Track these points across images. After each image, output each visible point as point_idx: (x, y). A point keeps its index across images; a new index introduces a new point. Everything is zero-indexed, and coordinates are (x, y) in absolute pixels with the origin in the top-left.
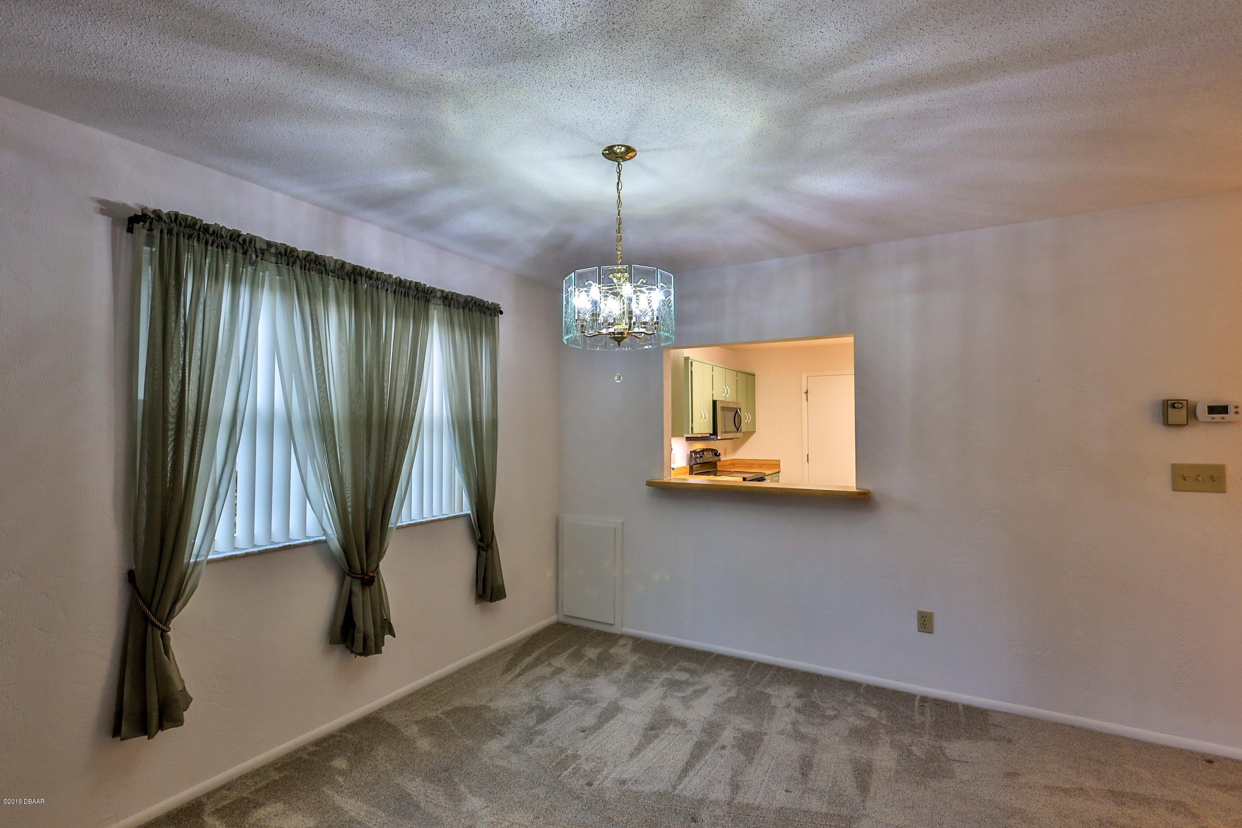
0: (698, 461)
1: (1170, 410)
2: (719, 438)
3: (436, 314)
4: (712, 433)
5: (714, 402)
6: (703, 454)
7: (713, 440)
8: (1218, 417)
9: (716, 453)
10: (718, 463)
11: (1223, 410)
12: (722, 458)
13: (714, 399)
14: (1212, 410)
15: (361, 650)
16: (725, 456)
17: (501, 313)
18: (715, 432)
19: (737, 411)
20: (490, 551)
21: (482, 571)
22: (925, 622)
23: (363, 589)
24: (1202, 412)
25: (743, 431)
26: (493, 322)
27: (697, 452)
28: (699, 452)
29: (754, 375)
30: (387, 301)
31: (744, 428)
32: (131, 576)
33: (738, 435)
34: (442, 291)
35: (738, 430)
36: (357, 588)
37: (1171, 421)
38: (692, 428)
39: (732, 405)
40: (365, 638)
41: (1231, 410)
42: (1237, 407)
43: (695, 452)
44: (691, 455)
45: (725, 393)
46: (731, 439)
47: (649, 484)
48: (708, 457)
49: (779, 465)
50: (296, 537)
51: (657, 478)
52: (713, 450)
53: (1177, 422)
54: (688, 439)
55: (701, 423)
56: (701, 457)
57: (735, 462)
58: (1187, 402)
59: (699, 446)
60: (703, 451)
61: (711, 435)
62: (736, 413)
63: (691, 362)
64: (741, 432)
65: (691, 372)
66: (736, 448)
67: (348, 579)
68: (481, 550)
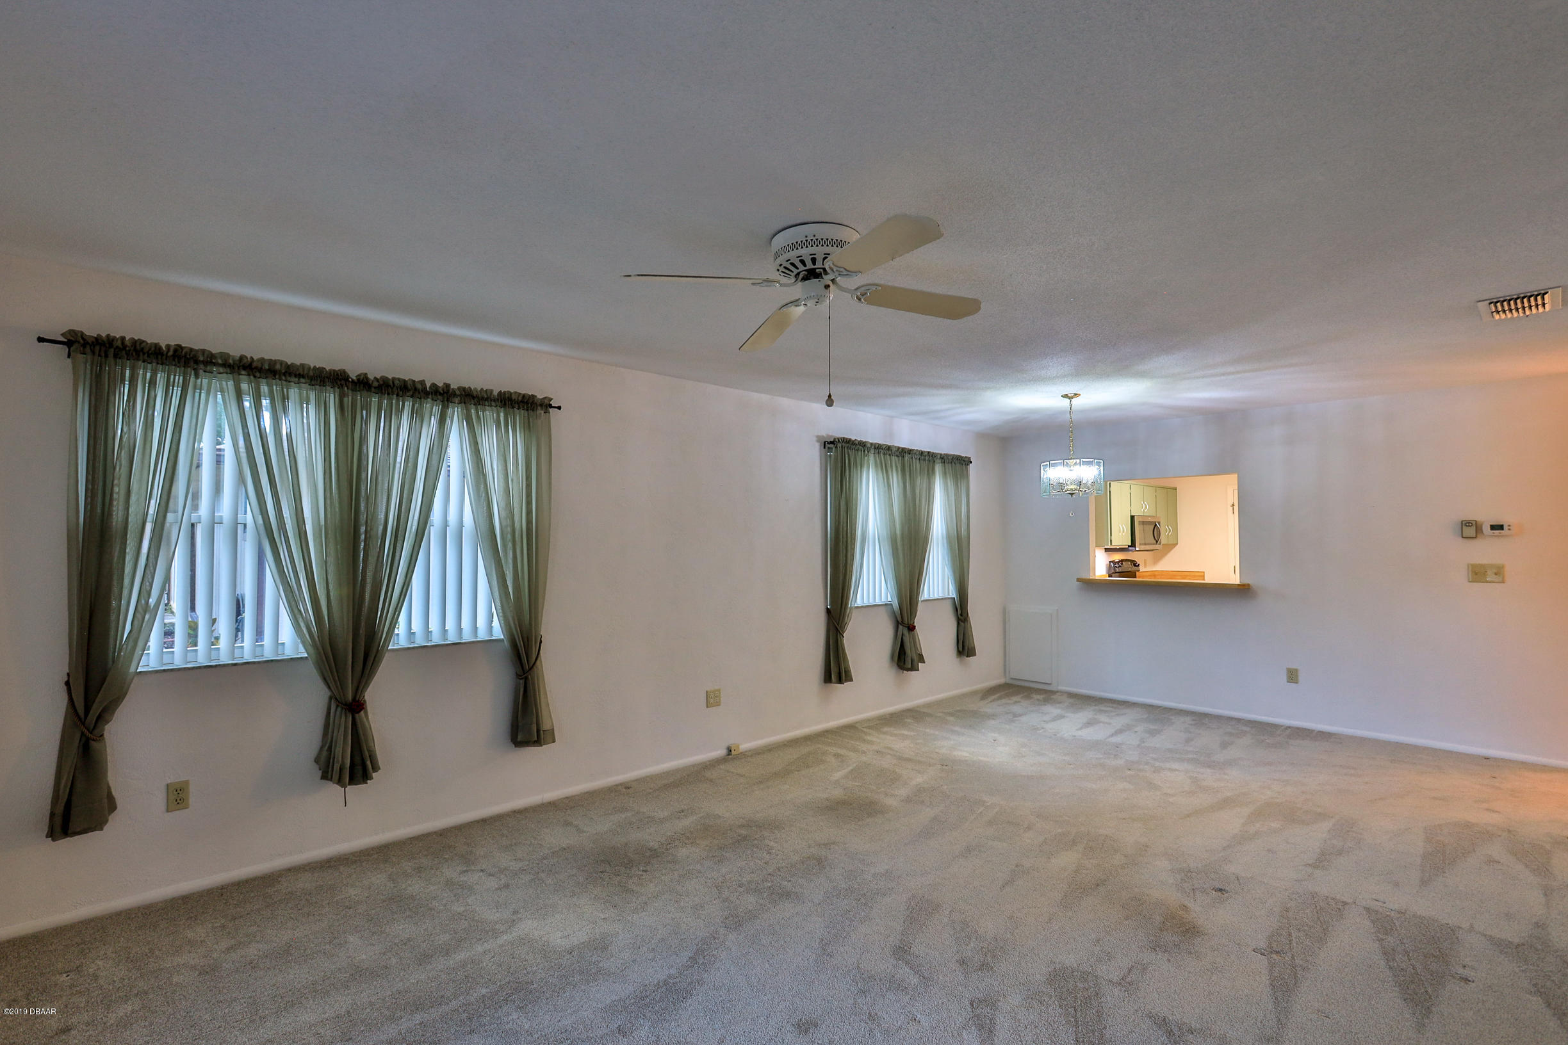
0: (1117, 570)
1: (1464, 527)
2: (1137, 549)
3: (938, 468)
4: (1130, 544)
5: (1132, 518)
6: (1122, 564)
7: (1131, 551)
8: (1497, 532)
9: (1135, 564)
10: (1137, 573)
11: (1501, 527)
12: (1142, 569)
13: (1133, 514)
14: (1493, 527)
15: (910, 666)
16: (1145, 567)
17: (971, 462)
18: (1133, 544)
19: (1156, 525)
20: (966, 623)
21: (961, 637)
22: (1293, 676)
23: (909, 633)
24: (1486, 529)
25: (1162, 543)
26: (967, 469)
27: (1116, 562)
28: (1118, 562)
29: (1176, 489)
30: (916, 464)
31: (1163, 539)
32: (828, 611)
33: (1158, 547)
34: (941, 454)
35: (1157, 542)
36: (906, 632)
37: (1464, 536)
38: (1111, 541)
39: (1150, 519)
40: (912, 661)
41: (1505, 527)
42: (1509, 526)
43: (1113, 562)
44: (1110, 565)
45: (1143, 507)
46: (1152, 550)
47: (1078, 580)
48: (1127, 567)
49: (1204, 576)
50: (878, 601)
51: (1085, 576)
52: (1132, 561)
53: (1469, 535)
54: (1107, 550)
55: (1120, 535)
56: (1120, 566)
57: (1156, 573)
58: (1476, 523)
59: (1117, 557)
60: (1122, 561)
61: (1129, 546)
62: (1155, 527)
63: (1110, 484)
64: (1160, 544)
65: (1110, 492)
66: (1156, 561)
67: (900, 627)
68: (960, 622)
